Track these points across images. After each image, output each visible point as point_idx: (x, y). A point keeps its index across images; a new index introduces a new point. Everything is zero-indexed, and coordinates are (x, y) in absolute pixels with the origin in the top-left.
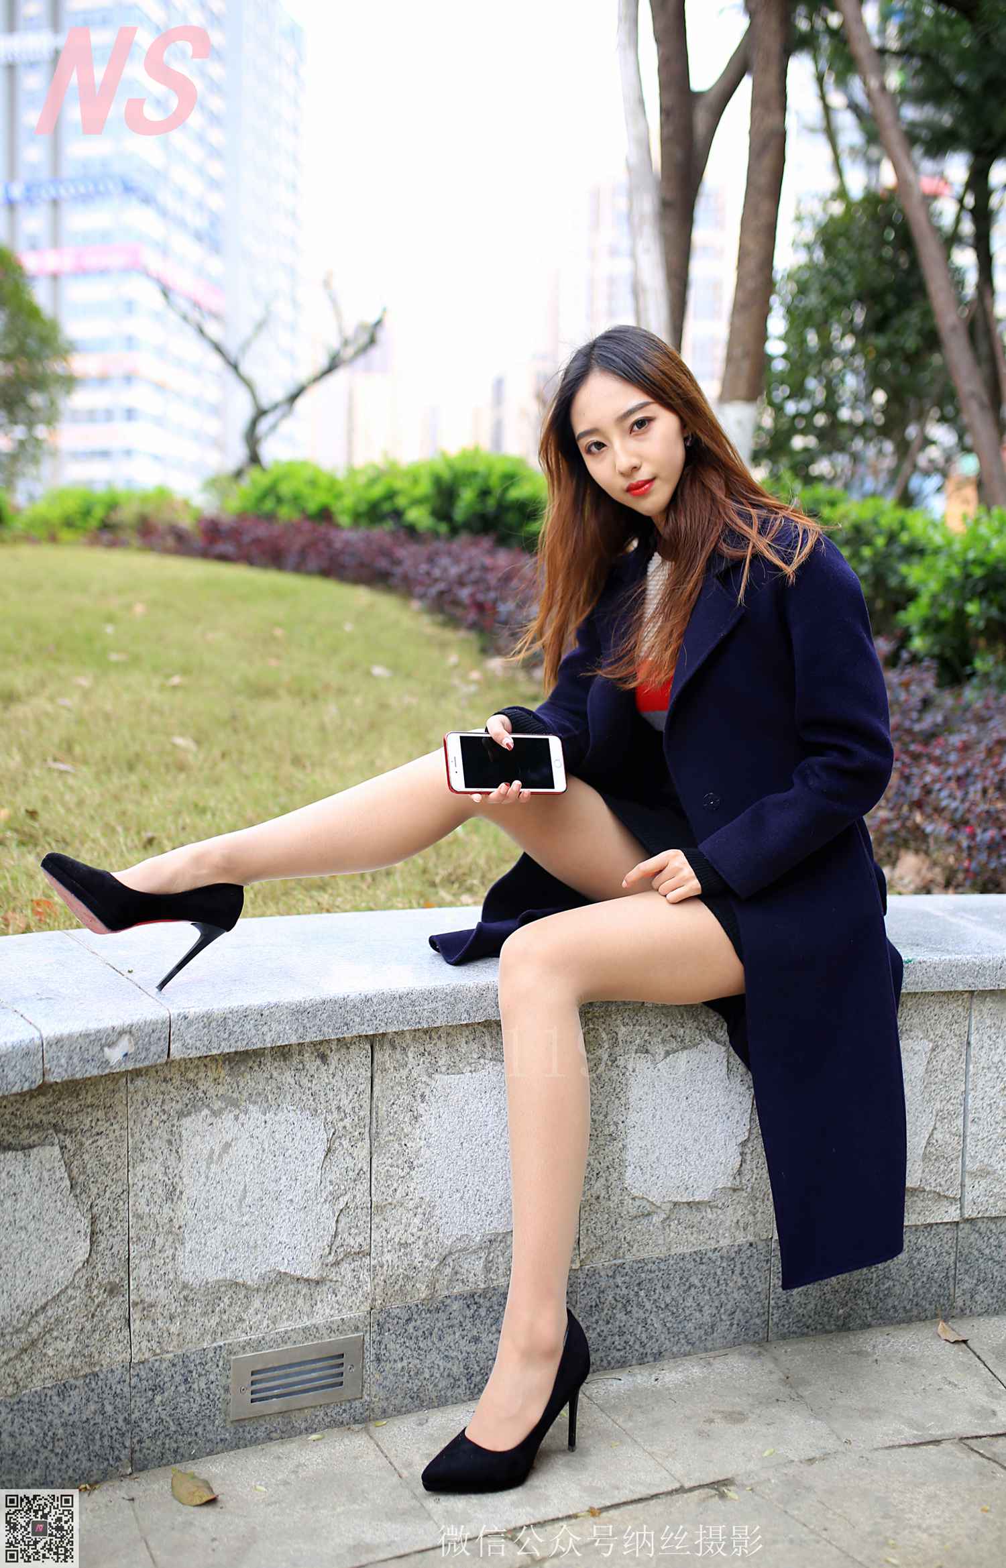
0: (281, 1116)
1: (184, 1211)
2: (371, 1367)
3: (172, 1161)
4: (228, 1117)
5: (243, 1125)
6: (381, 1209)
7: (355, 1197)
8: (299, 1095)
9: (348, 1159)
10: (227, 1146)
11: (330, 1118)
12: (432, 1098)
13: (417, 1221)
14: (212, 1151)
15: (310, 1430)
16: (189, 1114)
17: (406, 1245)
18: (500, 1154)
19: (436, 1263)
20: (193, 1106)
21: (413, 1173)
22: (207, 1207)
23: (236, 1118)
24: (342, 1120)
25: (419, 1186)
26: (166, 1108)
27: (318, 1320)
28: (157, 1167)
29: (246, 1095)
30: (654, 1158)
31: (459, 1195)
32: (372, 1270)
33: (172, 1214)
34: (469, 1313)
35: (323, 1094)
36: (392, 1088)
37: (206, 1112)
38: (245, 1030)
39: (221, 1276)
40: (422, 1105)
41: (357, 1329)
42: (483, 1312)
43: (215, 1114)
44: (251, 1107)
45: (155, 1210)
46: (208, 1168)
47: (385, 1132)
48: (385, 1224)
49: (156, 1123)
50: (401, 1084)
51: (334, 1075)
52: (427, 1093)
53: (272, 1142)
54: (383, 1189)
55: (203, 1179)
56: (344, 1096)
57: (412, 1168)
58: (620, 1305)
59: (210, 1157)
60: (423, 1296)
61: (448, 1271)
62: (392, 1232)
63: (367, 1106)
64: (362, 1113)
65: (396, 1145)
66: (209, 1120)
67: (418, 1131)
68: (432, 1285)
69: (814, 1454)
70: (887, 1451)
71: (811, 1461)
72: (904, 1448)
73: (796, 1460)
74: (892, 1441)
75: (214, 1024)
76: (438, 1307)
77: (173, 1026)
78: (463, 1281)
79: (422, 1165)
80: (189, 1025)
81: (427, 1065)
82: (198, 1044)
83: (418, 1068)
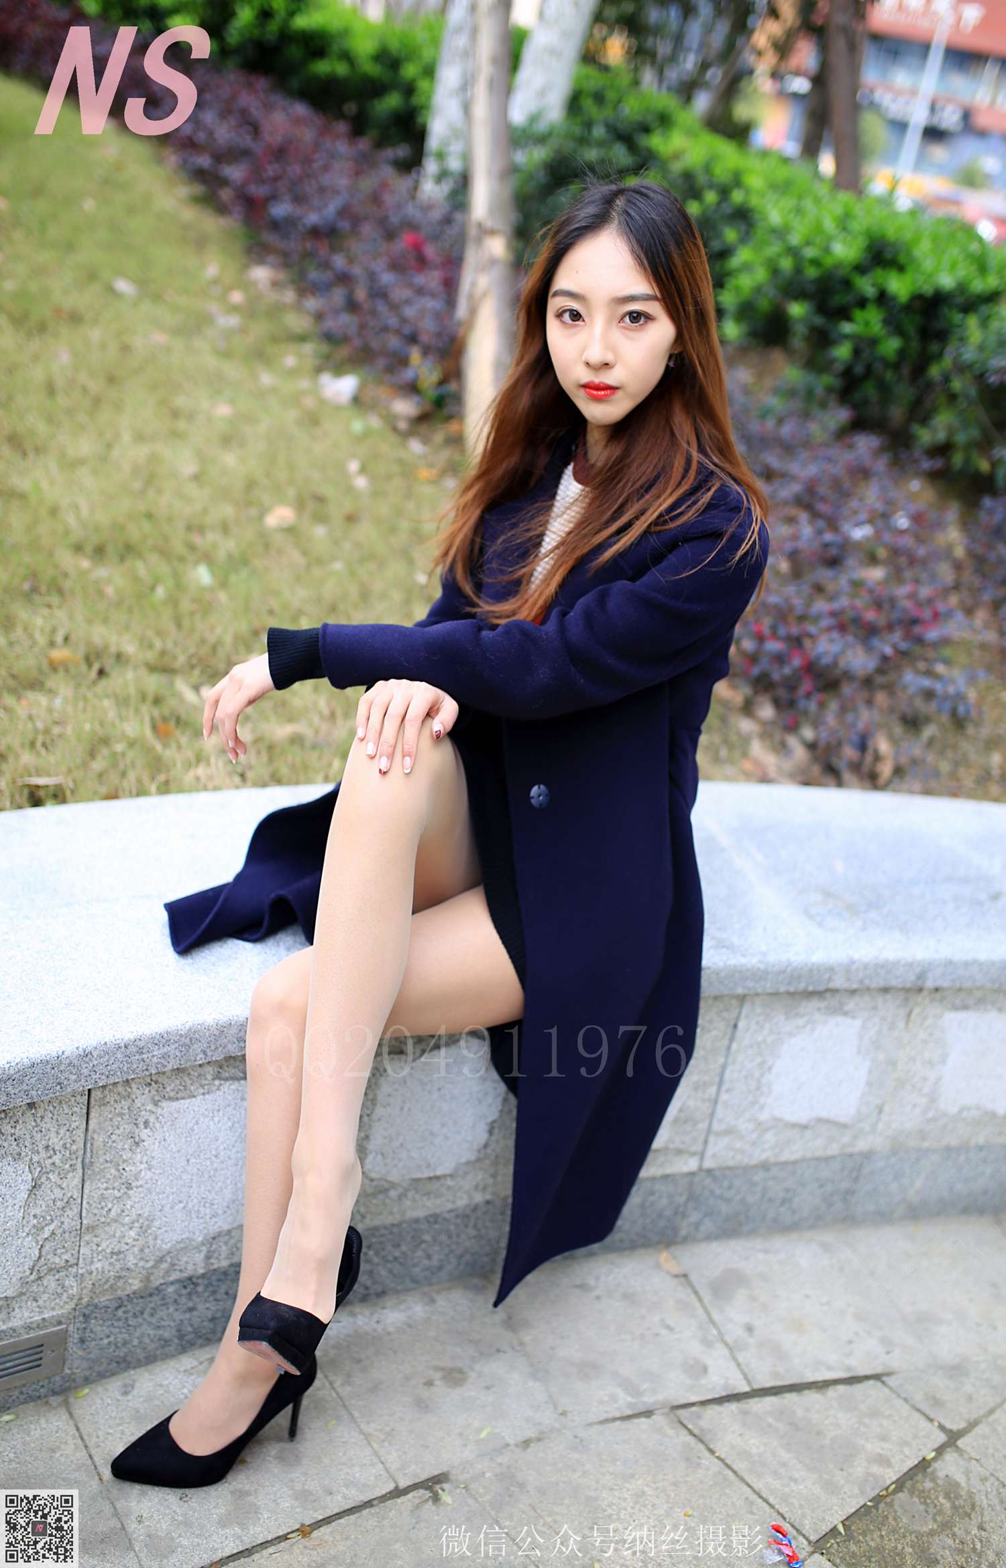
2: (74, 1347)
6: (91, 1228)
7: (62, 1223)
9: (57, 1191)
19: (152, 1263)
21: (131, 1192)
25: (139, 1204)
27: (17, 1323)
32: (79, 1277)
34: (184, 1292)
40: (145, 1131)
41: (59, 1324)
47: (102, 1160)
48: (95, 1240)
50: (121, 1115)
52: (151, 1120)
54: (95, 1211)
57: (129, 1189)
60: (135, 1287)
61: (165, 1265)
62: (104, 1245)
63: (80, 1140)
68: (147, 1279)
69: (530, 1433)
70: (601, 1427)
71: (526, 1443)
72: (618, 1423)
73: (512, 1442)
74: (606, 1412)
76: (152, 1293)
78: (180, 1271)
79: (142, 1186)
81: (154, 1093)
83: (142, 1097)
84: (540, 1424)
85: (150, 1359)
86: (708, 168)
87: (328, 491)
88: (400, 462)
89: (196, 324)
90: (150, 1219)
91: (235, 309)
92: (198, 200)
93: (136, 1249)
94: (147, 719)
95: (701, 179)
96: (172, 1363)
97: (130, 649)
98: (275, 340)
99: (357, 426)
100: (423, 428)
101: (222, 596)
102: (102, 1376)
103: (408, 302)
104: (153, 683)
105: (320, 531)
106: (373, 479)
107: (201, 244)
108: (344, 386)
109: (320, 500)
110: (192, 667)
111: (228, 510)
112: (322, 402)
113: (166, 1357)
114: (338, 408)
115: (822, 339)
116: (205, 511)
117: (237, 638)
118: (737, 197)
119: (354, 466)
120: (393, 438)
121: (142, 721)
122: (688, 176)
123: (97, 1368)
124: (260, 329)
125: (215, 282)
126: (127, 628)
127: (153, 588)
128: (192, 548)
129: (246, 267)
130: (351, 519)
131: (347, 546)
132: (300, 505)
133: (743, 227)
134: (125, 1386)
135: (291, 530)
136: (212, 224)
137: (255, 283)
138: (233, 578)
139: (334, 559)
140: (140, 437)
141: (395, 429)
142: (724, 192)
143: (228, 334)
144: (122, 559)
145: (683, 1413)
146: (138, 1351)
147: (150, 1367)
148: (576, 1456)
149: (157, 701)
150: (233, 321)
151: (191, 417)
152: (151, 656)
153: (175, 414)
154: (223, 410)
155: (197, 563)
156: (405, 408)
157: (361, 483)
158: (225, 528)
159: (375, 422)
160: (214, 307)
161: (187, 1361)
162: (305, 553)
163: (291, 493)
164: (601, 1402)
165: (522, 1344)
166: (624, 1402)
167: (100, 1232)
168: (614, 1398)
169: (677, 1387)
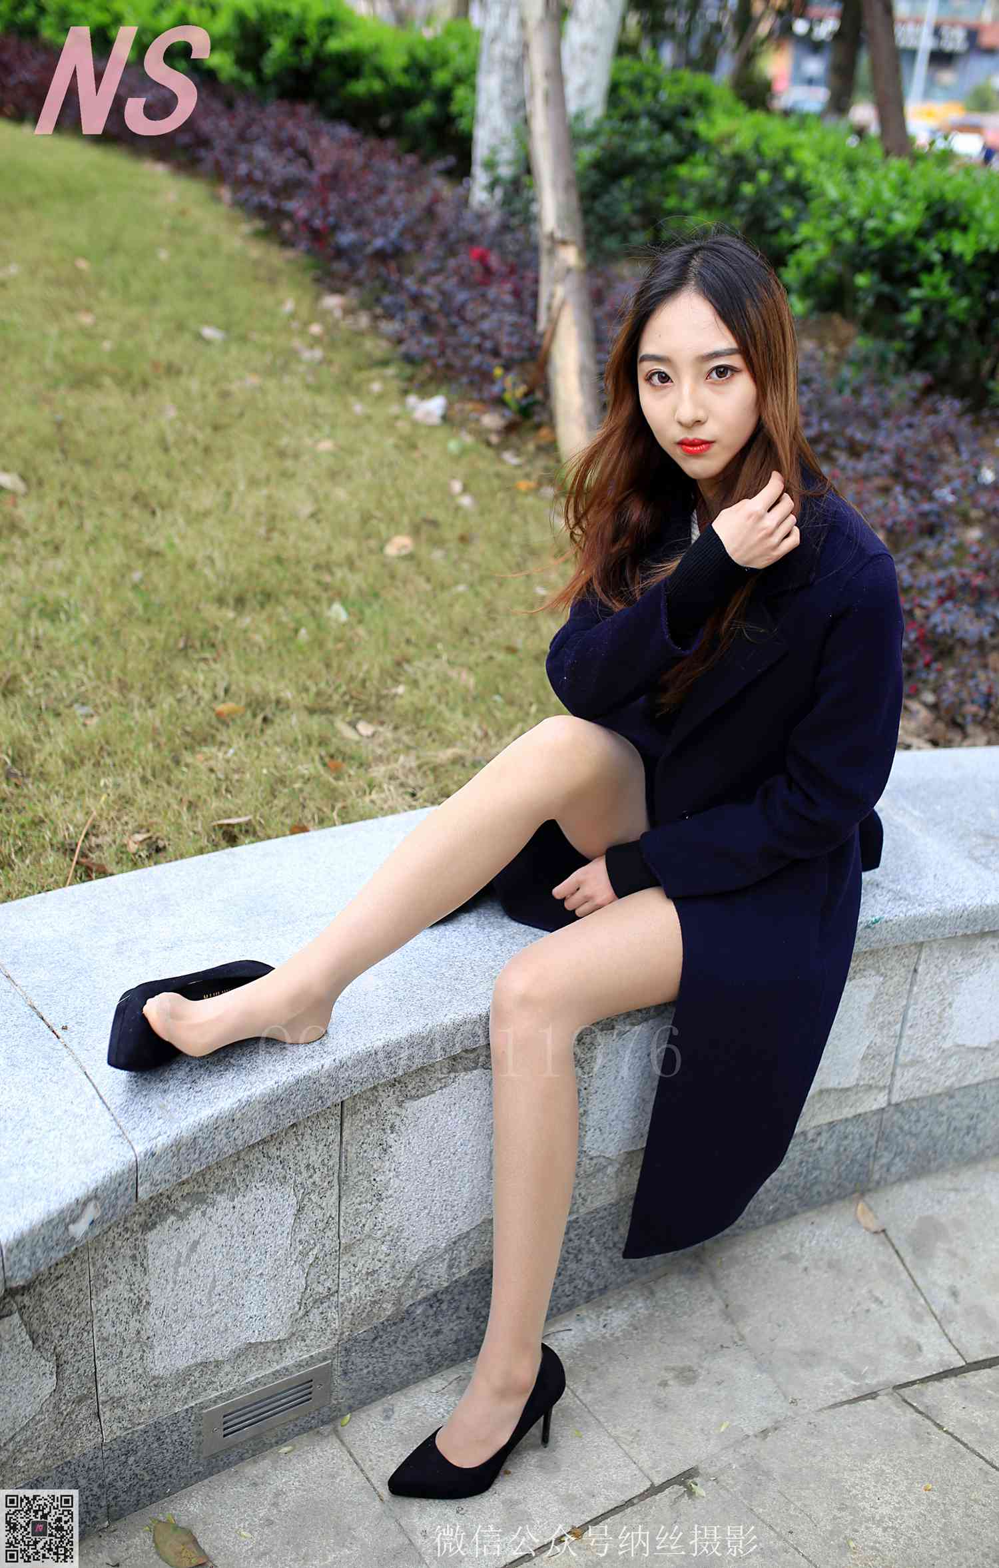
0: (250, 1197)
1: (152, 1320)
2: (338, 1382)
3: (138, 1276)
4: (195, 1218)
5: (210, 1218)
6: (348, 1248)
7: (324, 1245)
8: (267, 1167)
9: (318, 1211)
10: (196, 1243)
11: (299, 1180)
12: (403, 1128)
13: (384, 1248)
14: (180, 1254)
15: (280, 1442)
16: (154, 1225)
17: (374, 1272)
18: (467, 1158)
19: (402, 1281)
20: (159, 1216)
21: (382, 1204)
22: (175, 1311)
23: (204, 1214)
24: (311, 1177)
25: (390, 1215)
26: (128, 1225)
27: (288, 1362)
28: (121, 1287)
29: (212, 1185)
30: (612, 1116)
31: (426, 1211)
32: (340, 1307)
33: (138, 1325)
34: (431, 1312)
35: (291, 1157)
36: (361, 1127)
37: (172, 1218)
38: (215, 1142)
39: (192, 1362)
40: (392, 1136)
41: (325, 1359)
42: (444, 1306)
43: (182, 1217)
44: (219, 1198)
45: (121, 1329)
46: (176, 1273)
47: (355, 1173)
48: (353, 1259)
49: (118, 1243)
50: (370, 1121)
51: (303, 1135)
52: (397, 1124)
53: (241, 1224)
54: (351, 1228)
55: (171, 1285)
56: (313, 1152)
57: (379, 1200)
58: (571, 1256)
59: (178, 1262)
60: (388, 1313)
61: (413, 1282)
62: (360, 1264)
63: (336, 1155)
64: (331, 1163)
65: (365, 1183)
66: (175, 1227)
67: (387, 1163)
68: (398, 1302)
69: (766, 1423)
70: (832, 1412)
71: (764, 1433)
72: (846, 1407)
73: (751, 1433)
74: (834, 1397)
75: (183, 1150)
76: (403, 1317)
77: (141, 1168)
78: (427, 1286)
79: (391, 1196)
80: (158, 1160)
81: (397, 1093)
82: (167, 1177)
83: (388, 1100)
84: (774, 1413)
85: (405, 1383)
86: (757, 148)
87: (439, 514)
88: (498, 475)
89: (282, 364)
90: (400, 1231)
91: (316, 341)
92: (259, 235)
93: (388, 1266)
94: (317, 758)
95: (753, 159)
96: (424, 1384)
97: (288, 694)
98: (359, 368)
99: (453, 446)
100: (514, 439)
101: (361, 631)
102: (364, 1402)
103: (484, 316)
104: (315, 724)
105: (438, 554)
106: (476, 497)
107: (272, 280)
108: (434, 406)
109: (434, 523)
110: (347, 704)
111: (351, 546)
112: (415, 424)
113: (418, 1380)
114: (432, 427)
115: (889, 305)
116: (330, 549)
117: (383, 671)
118: (790, 173)
119: (457, 486)
120: (490, 453)
121: (313, 760)
122: (738, 157)
123: (359, 1397)
124: (343, 358)
125: (293, 315)
126: (282, 674)
127: (296, 631)
128: (326, 587)
129: (318, 298)
130: (464, 539)
131: (465, 566)
132: (415, 531)
133: (798, 203)
134: (386, 1410)
135: (410, 557)
136: (277, 257)
137: (329, 312)
138: (368, 612)
139: (457, 583)
140: (252, 483)
141: (489, 444)
142: (776, 169)
143: (315, 367)
144: (262, 606)
145: (906, 1392)
146: (394, 1377)
147: (405, 1391)
148: (814, 1441)
149: (323, 742)
150: (318, 353)
151: (296, 456)
152: (308, 700)
153: (282, 454)
154: (326, 445)
155: (331, 602)
156: (492, 420)
157: (466, 501)
158: (351, 564)
159: (468, 439)
160: (297, 343)
161: (437, 1382)
162: (428, 580)
163: (406, 520)
164: (827, 1387)
165: (742, 1338)
166: (849, 1386)
167: (356, 1250)
168: (838, 1383)
169: (896, 1368)
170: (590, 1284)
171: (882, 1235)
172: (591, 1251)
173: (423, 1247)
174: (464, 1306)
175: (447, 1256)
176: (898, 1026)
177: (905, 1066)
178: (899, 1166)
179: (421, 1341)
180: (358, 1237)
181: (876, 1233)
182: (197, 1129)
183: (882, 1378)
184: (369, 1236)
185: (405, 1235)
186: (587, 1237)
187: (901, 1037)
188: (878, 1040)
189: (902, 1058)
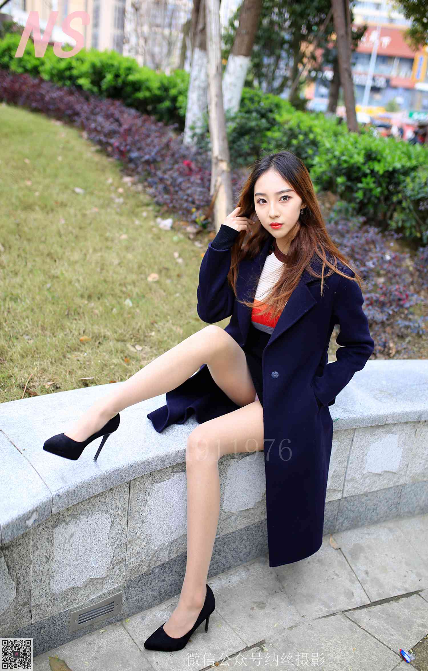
0: (94, 517)
1: (54, 565)
2: (124, 603)
3: (49, 547)
4: (72, 523)
5: (78, 525)
6: (130, 542)
7: (121, 540)
8: (101, 506)
9: (119, 526)
10: (72, 535)
11: (112, 512)
12: (153, 494)
13: (144, 543)
14: (66, 539)
15: (100, 628)
16: (57, 526)
17: (140, 552)
18: (177, 509)
19: (151, 557)
20: (59, 523)
21: (144, 525)
22: (63, 562)
23: (76, 523)
24: (117, 511)
25: (147, 530)
26: (47, 525)
28: (43, 551)
29: (79, 511)
30: (234, 496)
31: (161, 529)
32: (126, 566)
33: (49, 567)
34: (161, 572)
35: (110, 503)
36: (137, 493)
37: (64, 524)
38: (82, 493)
39: (68, 587)
40: (149, 497)
41: (120, 590)
42: (167, 569)
43: (67, 524)
44: (82, 517)
45: (42, 568)
46: (64, 546)
47: (134, 511)
48: (132, 547)
49: (43, 532)
50: (140, 491)
51: (115, 494)
52: (151, 492)
53: (90, 528)
54: (132, 534)
55: (62, 551)
56: (118, 502)
57: (143, 523)
58: (217, 553)
59: (65, 542)
60: (145, 570)
61: (155, 558)
62: (134, 549)
63: (127, 503)
64: (125, 506)
65: (138, 516)
66: (65, 527)
67: (147, 508)
68: (149, 566)
69: (292, 624)
70: (318, 620)
71: (291, 628)
72: (323, 618)
73: (286, 628)
74: (319, 615)
75: (70, 495)
76: (150, 573)
77: (54, 501)
78: (160, 561)
79: (147, 522)
80: (60, 498)
81: (151, 480)
82: (64, 505)
83: (147, 482)
84: (295, 621)
85: (150, 607)
87: (169, 265)
88: (193, 251)
89: (107, 204)
90: (150, 536)
91: (121, 195)
93: (145, 550)
94: (120, 357)
96: (157, 607)
97: (109, 334)
98: (138, 206)
99: (175, 238)
100: (199, 237)
101: (138, 310)
102: (134, 614)
103: (189, 188)
104: (119, 345)
105: (168, 281)
106: (184, 259)
107: (103, 170)
108: (167, 223)
109: (167, 269)
110: (132, 339)
111: (134, 277)
112: (160, 229)
113: (155, 605)
114: (167, 231)
116: (126, 278)
117: (146, 326)
119: (176, 255)
120: (189, 242)
121: (118, 358)
123: (132, 611)
124: (131, 202)
125: (112, 185)
126: (106, 326)
127: (112, 309)
128: (124, 293)
129: (122, 177)
130: (179, 276)
131: (180, 287)
132: (160, 272)
134: (142, 617)
135: (158, 282)
136: (106, 161)
138: (140, 303)
139: (176, 292)
140: (95, 250)
141: (189, 238)
143: (120, 206)
144: (99, 298)
145: (347, 613)
146: (146, 603)
147: (150, 609)
148: (311, 631)
149: (122, 352)
150: (122, 200)
151: (112, 240)
152: (116, 336)
153: (107, 240)
154: (124, 237)
155: (126, 298)
156: (191, 229)
157: (180, 261)
158: (134, 284)
159: (181, 236)
160: (113, 195)
161: (163, 607)
162: (165, 291)
163: (156, 268)
164: (317, 611)
165: (283, 588)
166: (325, 611)
167: (133, 543)
168: (321, 610)
169: (343, 604)
170: (224, 565)
171: (339, 550)
172: (224, 551)
173: (159, 544)
174: (174, 570)
175: (168, 549)
176: (346, 463)
177: (348, 481)
178: (346, 524)
179: (157, 584)
180: (134, 537)
181: (337, 549)
182: (76, 487)
183: (338, 608)
184: (138, 538)
185: (152, 538)
186: (223, 545)
187: (347, 468)
188: (338, 469)
189: (348, 478)
